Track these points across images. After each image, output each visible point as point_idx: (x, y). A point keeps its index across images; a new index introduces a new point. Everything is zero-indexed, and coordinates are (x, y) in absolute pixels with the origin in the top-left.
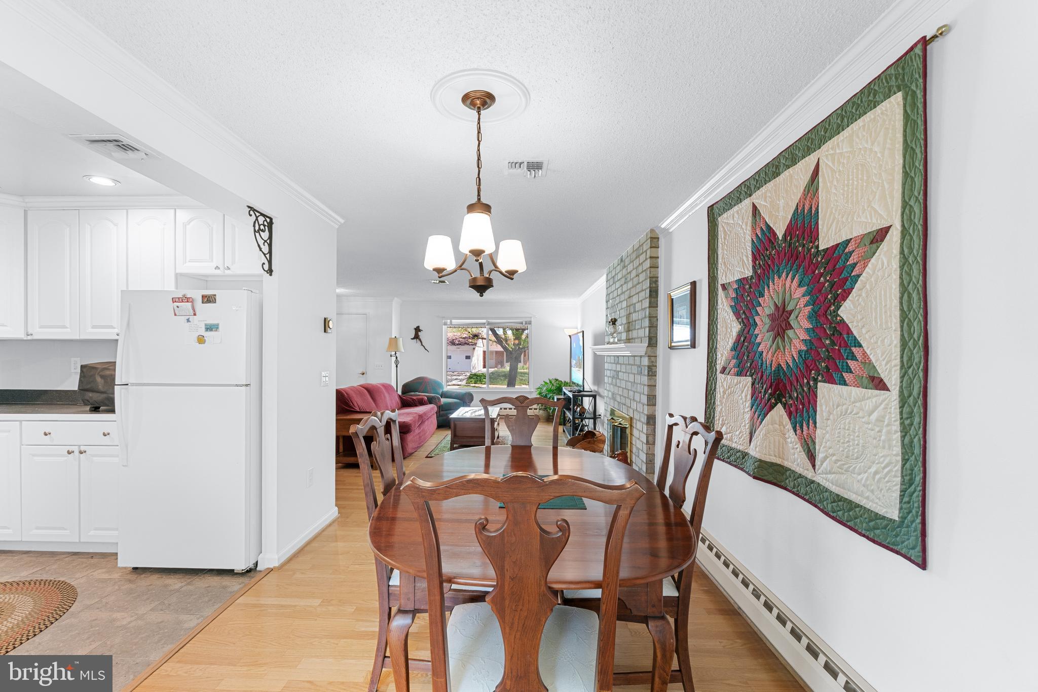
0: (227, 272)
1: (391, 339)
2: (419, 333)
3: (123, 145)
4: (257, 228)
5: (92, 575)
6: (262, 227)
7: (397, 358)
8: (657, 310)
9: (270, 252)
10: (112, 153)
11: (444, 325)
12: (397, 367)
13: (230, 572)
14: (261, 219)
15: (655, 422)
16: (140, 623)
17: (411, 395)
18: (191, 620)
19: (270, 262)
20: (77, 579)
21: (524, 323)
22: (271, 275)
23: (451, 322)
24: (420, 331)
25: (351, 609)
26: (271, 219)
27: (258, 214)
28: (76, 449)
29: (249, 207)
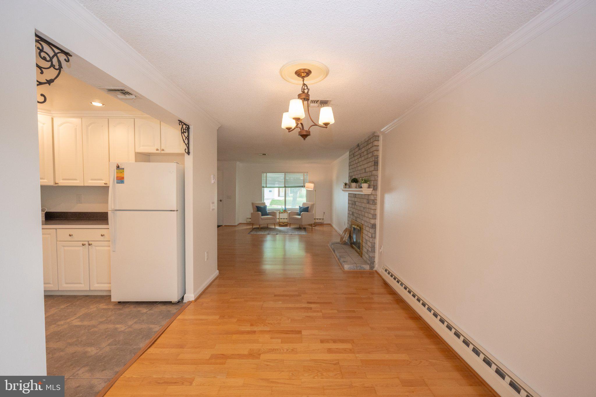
0: (162, 152)
3: (125, 92)
4: (182, 131)
5: (99, 307)
6: (185, 130)
8: (378, 172)
9: (188, 143)
10: (118, 96)
13: (170, 303)
14: (184, 126)
15: (376, 227)
16: (130, 329)
18: (156, 327)
19: (188, 148)
20: (91, 309)
22: (189, 155)
25: (235, 320)
26: (189, 126)
27: (183, 124)
28: (87, 243)
29: (179, 120)
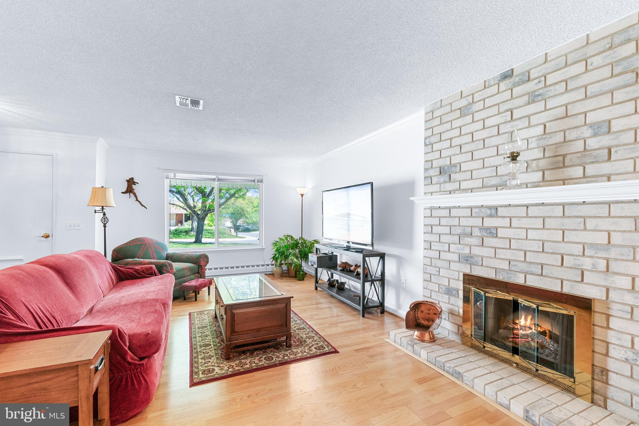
1: (95, 190)
2: (134, 186)
7: (104, 214)
11: (167, 178)
12: (105, 227)
17: (128, 264)
21: (256, 181)
23: (175, 175)
24: (134, 183)
